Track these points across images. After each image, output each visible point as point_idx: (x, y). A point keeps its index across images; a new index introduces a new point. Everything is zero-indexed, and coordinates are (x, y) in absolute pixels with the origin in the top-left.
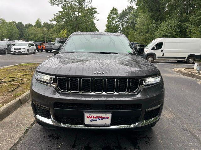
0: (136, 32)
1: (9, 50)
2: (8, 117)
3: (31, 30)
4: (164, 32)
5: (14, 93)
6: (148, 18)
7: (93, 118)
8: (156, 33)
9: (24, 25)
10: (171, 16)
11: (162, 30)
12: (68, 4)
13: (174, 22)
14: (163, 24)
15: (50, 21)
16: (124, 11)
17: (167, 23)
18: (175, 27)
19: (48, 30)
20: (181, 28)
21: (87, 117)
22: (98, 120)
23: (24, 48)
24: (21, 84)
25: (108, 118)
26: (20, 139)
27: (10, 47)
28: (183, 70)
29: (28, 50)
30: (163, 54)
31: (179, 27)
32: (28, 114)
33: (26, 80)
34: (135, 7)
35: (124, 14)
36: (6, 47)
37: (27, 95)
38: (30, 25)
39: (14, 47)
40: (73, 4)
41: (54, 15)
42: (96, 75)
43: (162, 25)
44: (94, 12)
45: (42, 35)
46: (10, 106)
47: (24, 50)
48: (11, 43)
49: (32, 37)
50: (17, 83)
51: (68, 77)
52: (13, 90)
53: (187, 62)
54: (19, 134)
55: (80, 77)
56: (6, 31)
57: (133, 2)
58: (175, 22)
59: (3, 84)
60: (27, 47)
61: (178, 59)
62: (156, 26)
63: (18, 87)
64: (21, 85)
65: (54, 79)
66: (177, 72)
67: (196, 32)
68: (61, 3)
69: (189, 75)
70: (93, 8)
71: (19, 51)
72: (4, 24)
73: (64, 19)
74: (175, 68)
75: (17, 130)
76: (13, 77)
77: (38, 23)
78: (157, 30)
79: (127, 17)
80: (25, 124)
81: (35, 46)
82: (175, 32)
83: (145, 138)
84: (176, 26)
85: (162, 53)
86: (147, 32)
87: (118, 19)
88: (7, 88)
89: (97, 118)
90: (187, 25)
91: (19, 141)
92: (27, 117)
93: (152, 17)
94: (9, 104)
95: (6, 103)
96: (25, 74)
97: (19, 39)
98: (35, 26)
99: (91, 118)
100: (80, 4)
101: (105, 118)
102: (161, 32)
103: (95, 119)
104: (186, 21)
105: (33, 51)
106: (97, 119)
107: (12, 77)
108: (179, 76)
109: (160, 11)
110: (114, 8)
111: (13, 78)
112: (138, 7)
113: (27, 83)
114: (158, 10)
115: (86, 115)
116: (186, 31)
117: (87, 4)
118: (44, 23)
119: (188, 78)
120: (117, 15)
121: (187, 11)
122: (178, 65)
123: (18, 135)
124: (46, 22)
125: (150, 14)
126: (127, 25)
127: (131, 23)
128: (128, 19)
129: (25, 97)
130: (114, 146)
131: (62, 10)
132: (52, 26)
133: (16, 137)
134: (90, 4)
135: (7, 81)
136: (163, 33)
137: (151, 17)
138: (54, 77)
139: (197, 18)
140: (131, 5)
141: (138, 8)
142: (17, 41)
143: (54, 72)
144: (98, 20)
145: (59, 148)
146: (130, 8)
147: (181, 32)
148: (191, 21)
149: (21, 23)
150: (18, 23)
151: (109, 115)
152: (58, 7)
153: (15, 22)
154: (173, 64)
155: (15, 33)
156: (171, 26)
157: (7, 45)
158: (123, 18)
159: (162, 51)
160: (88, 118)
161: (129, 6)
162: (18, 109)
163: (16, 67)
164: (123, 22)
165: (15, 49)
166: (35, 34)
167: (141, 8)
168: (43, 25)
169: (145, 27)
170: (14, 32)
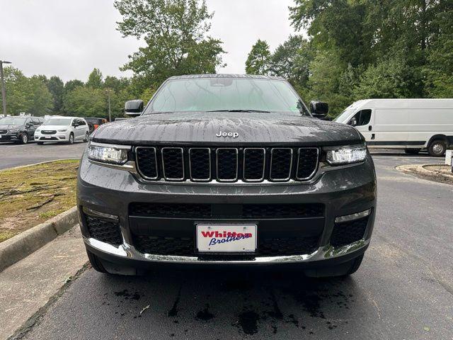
0: (310, 92)
1: (30, 135)
2: (27, 259)
3: (78, 94)
4: (374, 89)
5: (41, 212)
6: (337, 59)
7: (217, 236)
8: (355, 91)
9: (65, 83)
10: (389, 53)
11: (368, 85)
12: (159, 32)
13: (394, 66)
14: (371, 70)
15: (121, 69)
16: (281, 47)
17: (378, 69)
18: (399, 77)
19: (117, 92)
20: (410, 78)
21: (203, 233)
22: (227, 241)
23: (64, 131)
24: (55, 195)
25: (248, 235)
26: (53, 300)
27: (32, 128)
28: (419, 168)
29: (72, 133)
30: (373, 135)
31: (406, 76)
32: (70, 253)
33: (66, 188)
34: (306, 37)
35: (282, 53)
36: (24, 129)
37: (70, 217)
38: (78, 83)
39: (41, 128)
40: (170, 33)
41: (130, 57)
42: (222, 140)
43: (368, 73)
44: (217, 49)
45: (101, 103)
46: (32, 235)
47: (63, 134)
48: (36, 119)
49: (81, 108)
50: (47, 195)
51: (159, 145)
52: (38, 207)
53: (429, 153)
54: (50, 290)
55: (186, 146)
56: (24, 96)
57: (302, 27)
58: (396, 67)
59: (17, 196)
60: (70, 128)
61: (408, 147)
62: (356, 77)
63: (50, 201)
64: (56, 198)
65: (129, 152)
66: (406, 172)
67: (446, 86)
68: (143, 30)
69: (434, 178)
70: (215, 42)
71: (53, 135)
72: (20, 81)
73: (152, 66)
74: (402, 164)
75: (46, 283)
76: (39, 184)
77: (95, 77)
78: (358, 85)
79: (289, 59)
80: (64, 271)
81: (87, 126)
82: (397, 87)
83: (337, 296)
84: (399, 74)
85: (371, 133)
86: (336, 91)
87: (270, 66)
88: (26, 202)
89: (225, 236)
90: (424, 70)
91: (49, 304)
92: (68, 258)
93: (344, 58)
94: (29, 231)
95: (22, 230)
96: (66, 177)
97: (52, 114)
98: (88, 85)
99: (211, 236)
100: (185, 32)
101: (243, 235)
102: (365, 87)
103: (221, 239)
104: (422, 62)
105: (84, 136)
106: (226, 239)
107: (37, 184)
108: (411, 179)
109: (361, 43)
110: (259, 41)
111: (39, 186)
112: (313, 37)
113: (70, 193)
114: (358, 42)
115: (201, 229)
116: (422, 85)
117: (201, 31)
118: (108, 77)
119: (433, 183)
120: (266, 56)
121: (424, 41)
122: (408, 158)
123: (48, 292)
124: (111, 76)
125: (340, 51)
126: (289, 77)
127: (300, 72)
128: (291, 64)
129: (65, 219)
130: (264, 312)
131: (146, 45)
132: (125, 83)
133: (42, 296)
134: (207, 30)
135: (24, 190)
136: (370, 90)
137: (342, 57)
138: (129, 147)
139: (446, 55)
140: (297, 34)
141: (312, 40)
142: (47, 117)
143: (130, 136)
144: (226, 65)
145: (140, 316)
146: (296, 41)
147: (410, 86)
148: (434, 61)
149: (57, 80)
150: (52, 78)
151: (252, 229)
152: (138, 39)
153: (45, 78)
154: (396, 158)
155: (44, 101)
156: (388, 76)
157: (27, 124)
158: (280, 63)
159: (370, 128)
160: (205, 236)
161: (293, 36)
162: (49, 245)
163: (46, 166)
164: (281, 70)
165: (43, 132)
166: (88, 102)
167: (320, 40)
168: (104, 81)
169: (329, 80)
170: (42, 99)
